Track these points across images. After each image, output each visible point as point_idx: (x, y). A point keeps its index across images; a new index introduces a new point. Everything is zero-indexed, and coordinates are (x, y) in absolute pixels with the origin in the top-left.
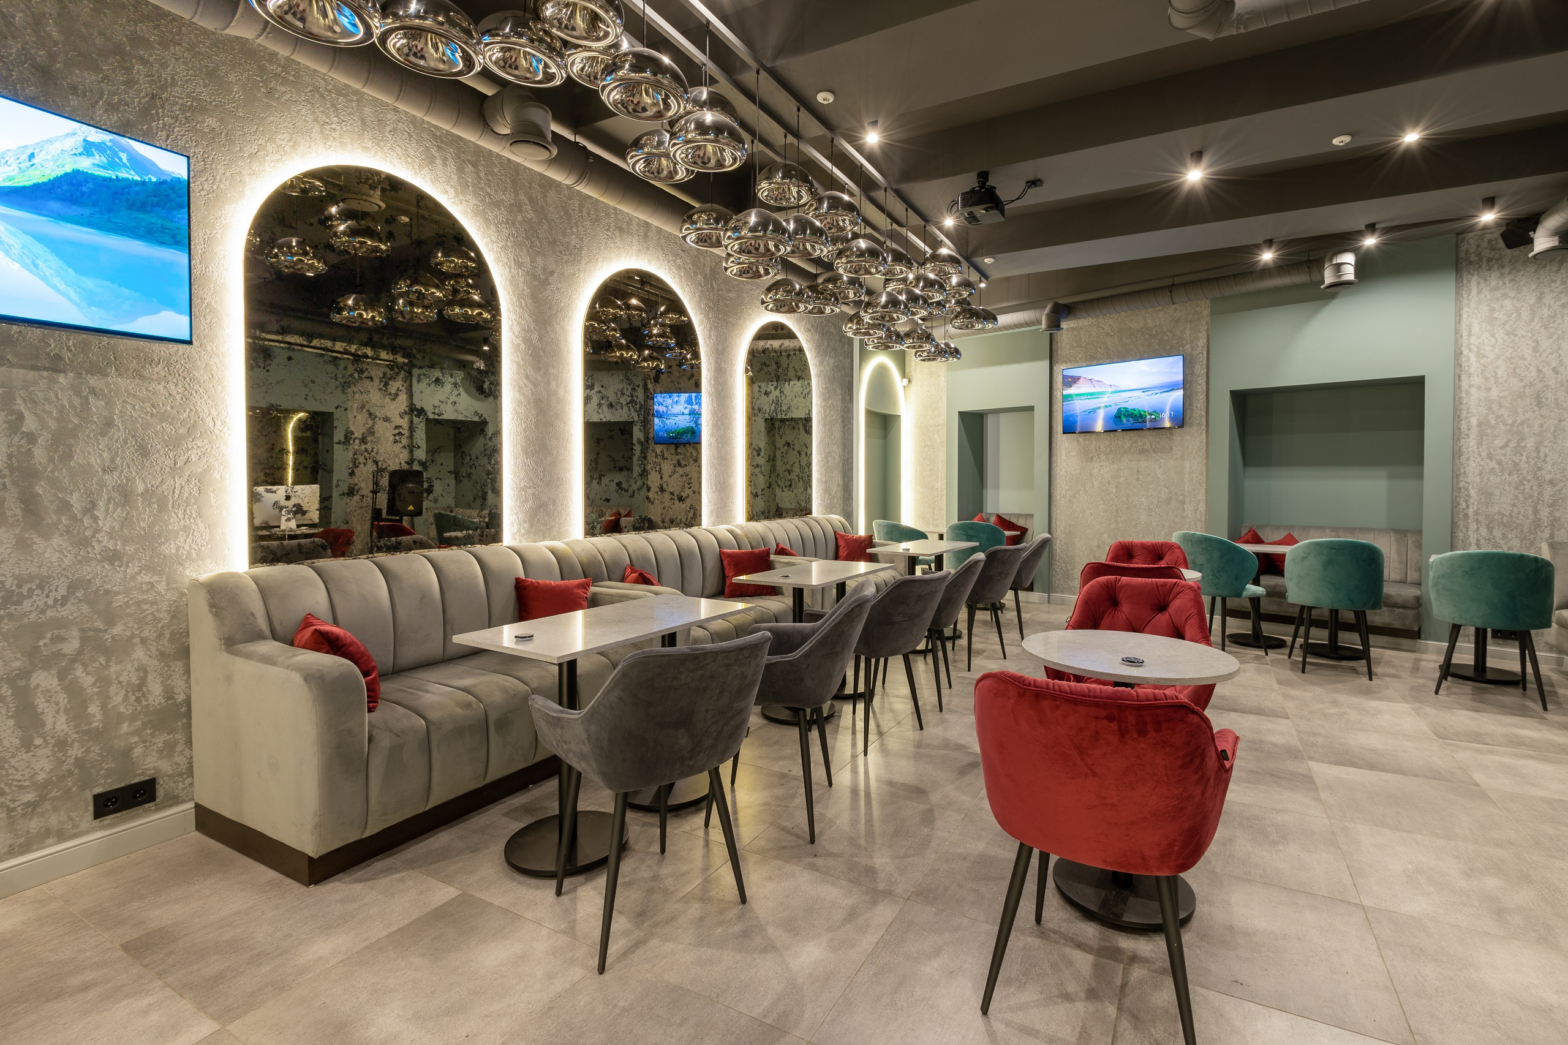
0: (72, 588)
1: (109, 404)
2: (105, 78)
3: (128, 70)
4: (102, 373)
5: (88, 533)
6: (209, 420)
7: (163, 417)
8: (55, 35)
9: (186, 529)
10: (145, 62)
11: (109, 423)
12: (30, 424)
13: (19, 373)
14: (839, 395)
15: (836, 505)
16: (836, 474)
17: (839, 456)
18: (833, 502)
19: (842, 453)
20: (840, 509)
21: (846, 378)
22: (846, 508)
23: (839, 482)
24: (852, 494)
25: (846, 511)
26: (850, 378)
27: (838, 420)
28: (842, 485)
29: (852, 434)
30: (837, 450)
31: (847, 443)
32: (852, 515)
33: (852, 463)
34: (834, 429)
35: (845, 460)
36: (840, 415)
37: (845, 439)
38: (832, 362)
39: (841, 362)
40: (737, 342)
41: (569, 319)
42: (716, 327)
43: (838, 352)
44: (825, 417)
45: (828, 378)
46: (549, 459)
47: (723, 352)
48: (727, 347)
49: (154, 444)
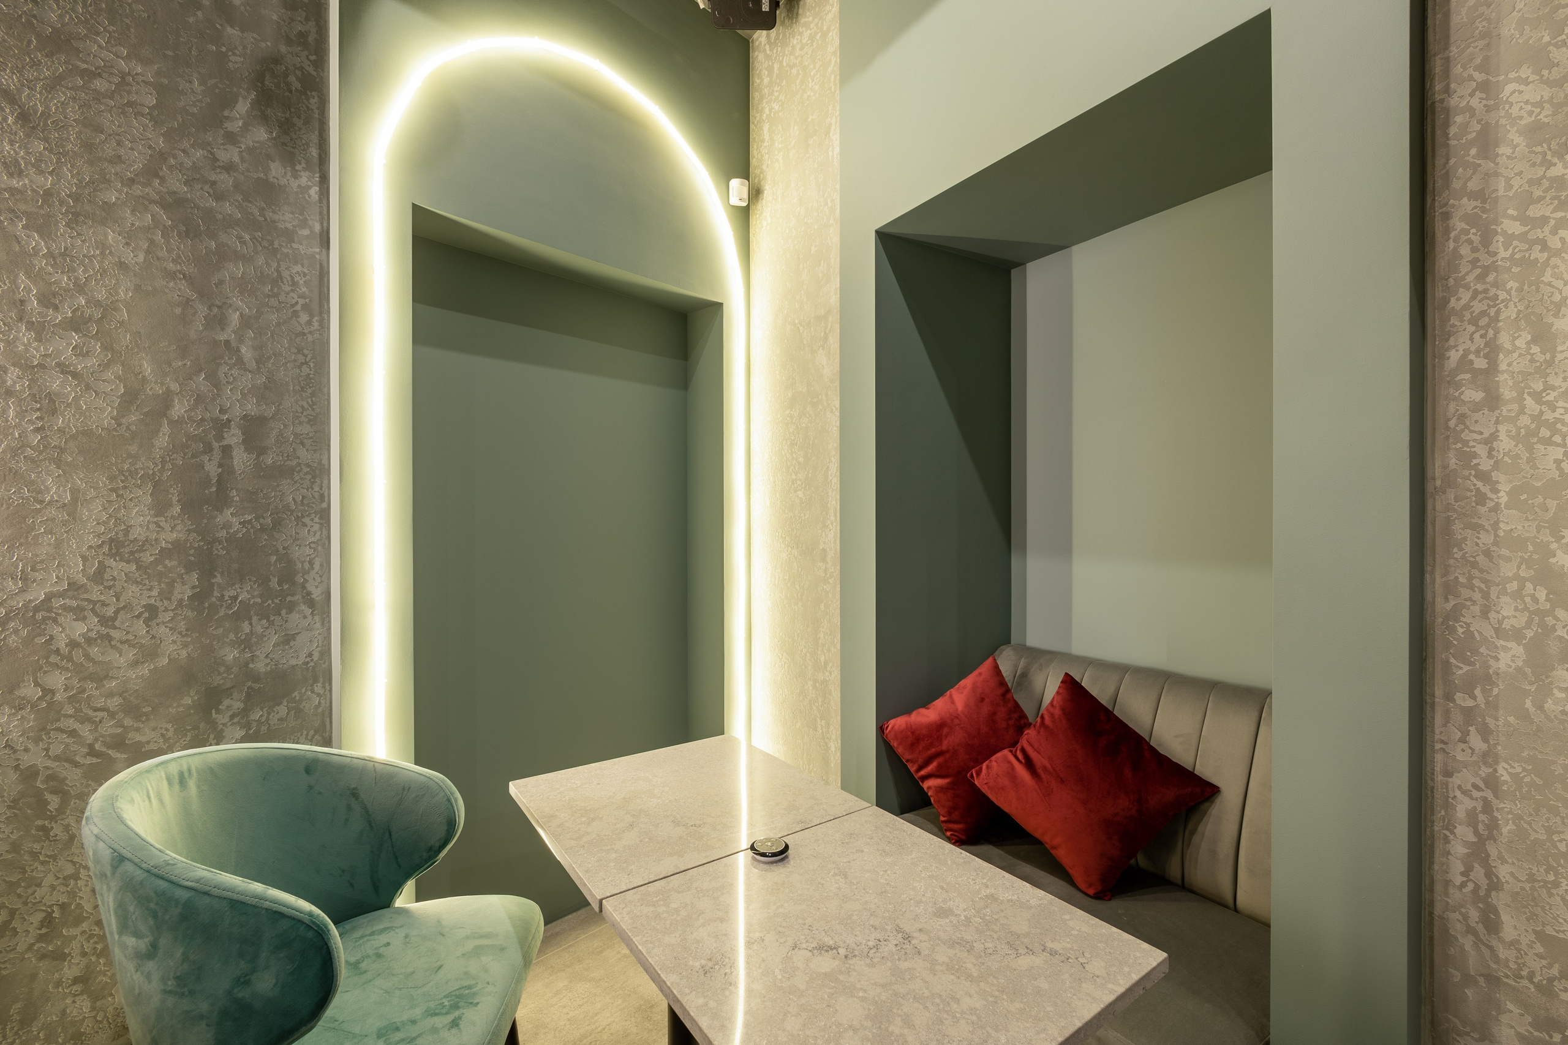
14: (123, 83)
15: (78, 655)
16: (75, 492)
17: (130, 398)
18: (28, 641)
19: (175, 387)
20: (145, 670)
21: (229, 30)
22: (231, 655)
23: (126, 532)
24: (310, 587)
25: (228, 669)
26: (283, 49)
27: (108, 207)
28: (178, 547)
29: (306, 307)
30: (106, 366)
31: (241, 340)
32: (315, 680)
33: (308, 442)
34: (35, 240)
35: (221, 427)
36: (138, 190)
37: (218, 321)
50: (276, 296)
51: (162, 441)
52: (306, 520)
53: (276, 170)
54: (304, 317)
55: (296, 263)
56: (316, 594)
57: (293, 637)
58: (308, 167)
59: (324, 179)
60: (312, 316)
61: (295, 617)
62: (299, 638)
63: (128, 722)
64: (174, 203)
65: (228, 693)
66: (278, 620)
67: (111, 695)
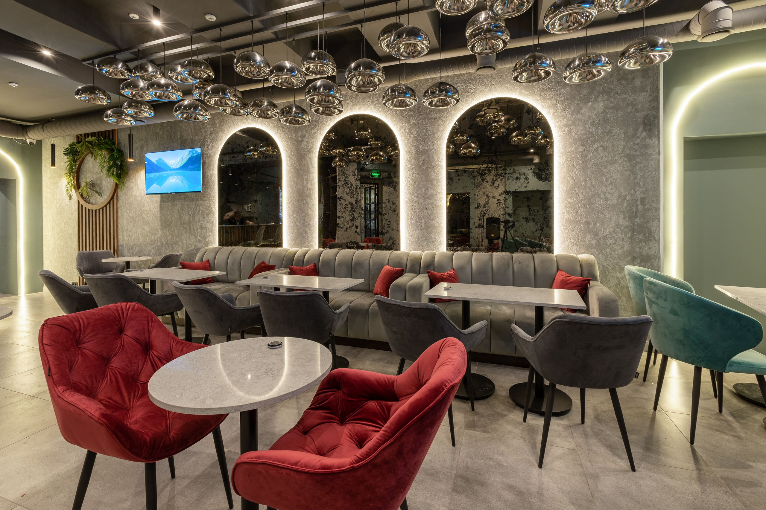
1: (199, 207)
3: (202, 132)
4: (198, 200)
5: (197, 235)
6: (213, 209)
7: (207, 209)
9: (210, 235)
11: (199, 212)
12: (190, 213)
13: (189, 203)
14: (619, 135)
15: (611, 246)
16: (611, 215)
17: (619, 197)
18: (604, 243)
19: (627, 193)
20: (622, 251)
21: (638, 114)
22: (638, 250)
23: (619, 223)
24: (655, 236)
25: (637, 253)
26: (649, 112)
27: (616, 160)
28: (628, 226)
29: (655, 170)
30: (615, 191)
31: (640, 181)
32: (657, 259)
33: (655, 202)
34: (605, 170)
35: (636, 200)
36: (621, 155)
37: (635, 178)
38: (600, 106)
39: (624, 100)
40: (440, 129)
41: (313, 153)
42: (416, 126)
43: (616, 92)
44: (586, 162)
45: (592, 122)
46: (303, 214)
47: (424, 140)
48: (429, 135)
49: (205, 216)
50: (648, 169)
51: (625, 205)
52: (654, 220)
53: (648, 141)
54: (654, 173)
55: (652, 161)
56: (657, 238)
57: (651, 248)
58: (655, 137)
59: (659, 138)
60: (656, 172)
61: (652, 243)
62: (653, 248)
63: (619, 260)
64: (627, 156)
65: (637, 258)
66: (648, 243)
67: (616, 255)
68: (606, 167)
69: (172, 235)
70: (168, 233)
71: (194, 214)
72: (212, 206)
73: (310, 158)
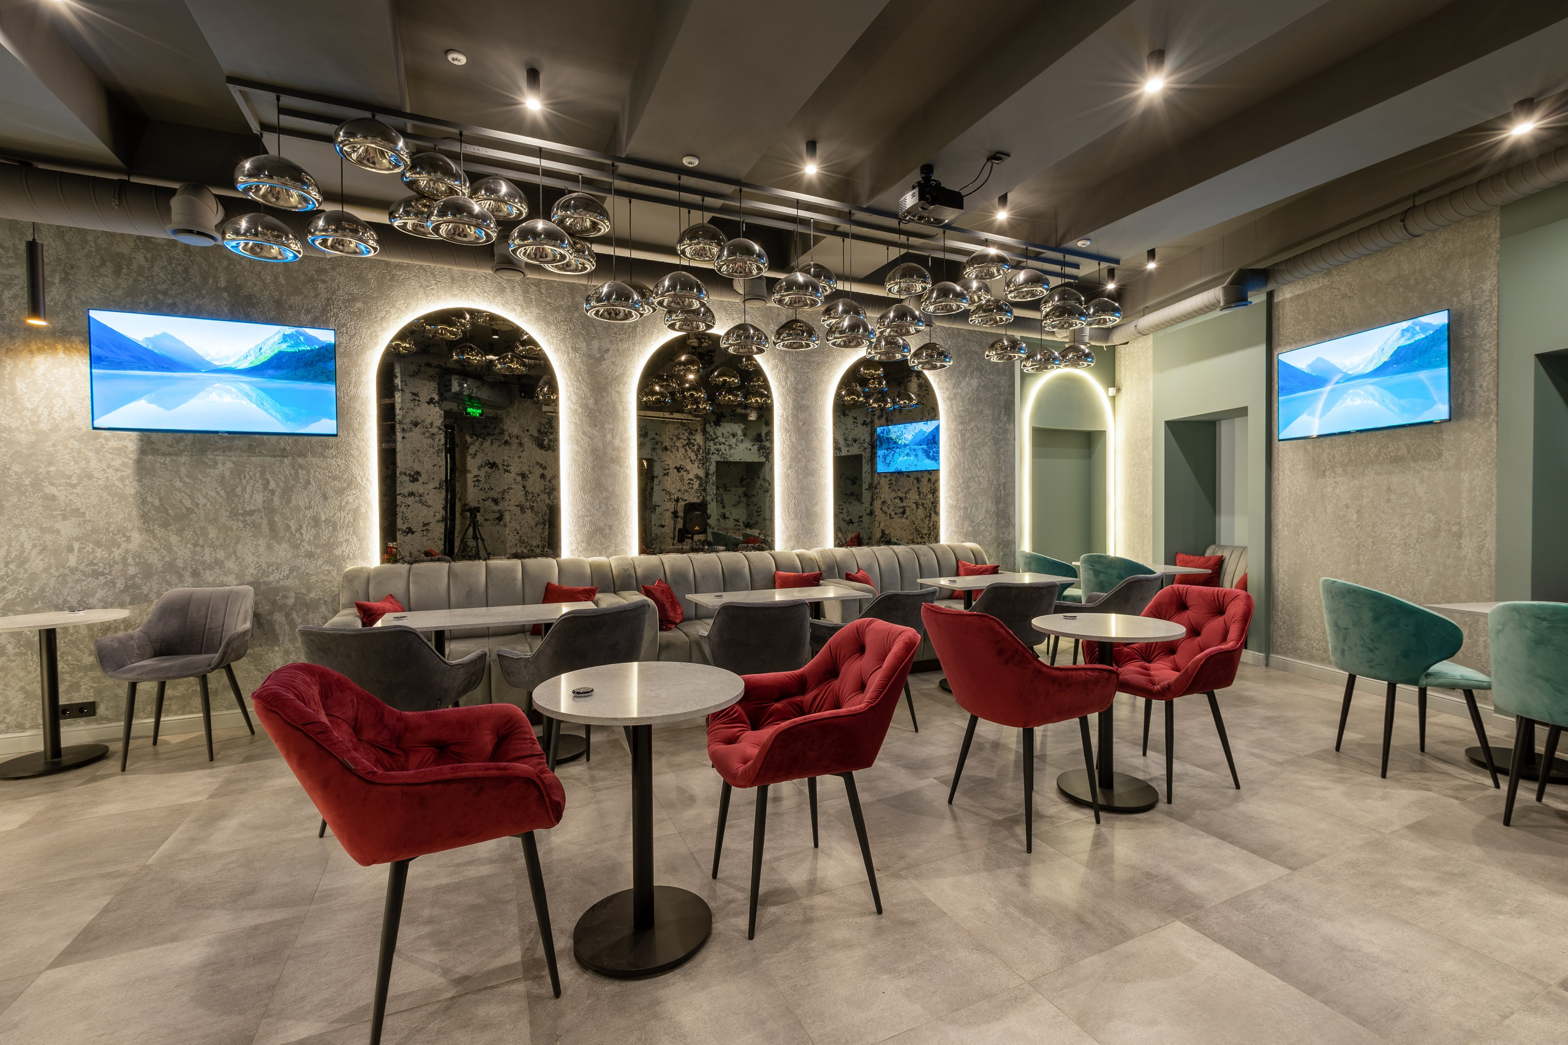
0: (291, 570)
1: (308, 472)
2: (305, 296)
3: (316, 289)
4: (304, 455)
5: (298, 542)
6: (359, 479)
7: (335, 478)
8: (283, 282)
9: (347, 541)
10: (324, 282)
11: (308, 483)
12: (272, 485)
13: (268, 459)
14: (988, 416)
16: (982, 500)
17: (989, 481)
19: (994, 477)
20: (990, 537)
23: (988, 508)
24: (1012, 521)
26: (1008, 398)
27: (986, 442)
28: (994, 512)
29: (1011, 455)
30: (986, 475)
31: (1002, 465)
33: (1012, 488)
34: (978, 452)
35: (999, 485)
36: (989, 437)
38: (975, 382)
39: (992, 380)
40: (825, 379)
41: (624, 384)
42: (794, 369)
43: (986, 371)
44: (964, 441)
45: (969, 399)
46: (605, 494)
47: (805, 390)
48: (810, 385)
49: (330, 493)
50: (1007, 454)
51: (992, 489)
52: (1012, 505)
53: (1006, 425)
54: (1011, 458)
55: (1010, 445)
58: (1012, 423)
59: (1015, 425)
60: (1015, 457)
68: (979, 450)
69: (195, 545)
70: (174, 539)
71: (287, 493)
72: (356, 470)
73: (618, 392)
